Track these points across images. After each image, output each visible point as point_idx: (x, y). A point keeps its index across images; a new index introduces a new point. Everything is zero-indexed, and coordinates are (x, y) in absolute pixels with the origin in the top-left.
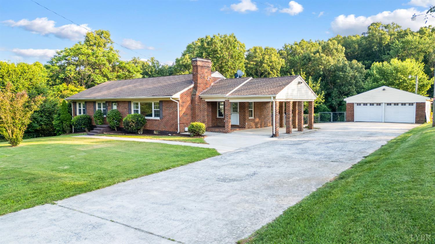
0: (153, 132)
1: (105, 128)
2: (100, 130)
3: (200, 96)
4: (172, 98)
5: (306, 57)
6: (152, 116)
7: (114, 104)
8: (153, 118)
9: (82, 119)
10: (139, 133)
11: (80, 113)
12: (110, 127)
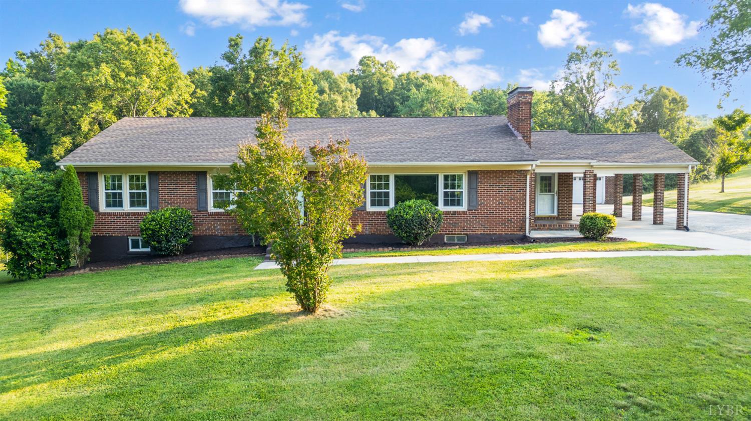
0: (443, 239)
8: (441, 208)
10: (419, 244)
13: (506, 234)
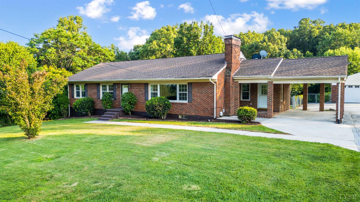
0: (178, 117)
1: (118, 113)
2: (114, 114)
3: (233, 77)
4: (212, 80)
5: (253, 45)
6: (176, 99)
7: (123, 86)
8: (178, 101)
9: (86, 102)
10: (163, 118)
11: (78, 95)
12: (123, 111)
13: (205, 116)
